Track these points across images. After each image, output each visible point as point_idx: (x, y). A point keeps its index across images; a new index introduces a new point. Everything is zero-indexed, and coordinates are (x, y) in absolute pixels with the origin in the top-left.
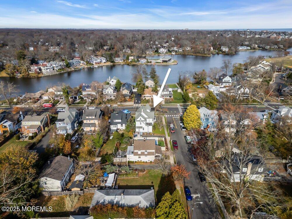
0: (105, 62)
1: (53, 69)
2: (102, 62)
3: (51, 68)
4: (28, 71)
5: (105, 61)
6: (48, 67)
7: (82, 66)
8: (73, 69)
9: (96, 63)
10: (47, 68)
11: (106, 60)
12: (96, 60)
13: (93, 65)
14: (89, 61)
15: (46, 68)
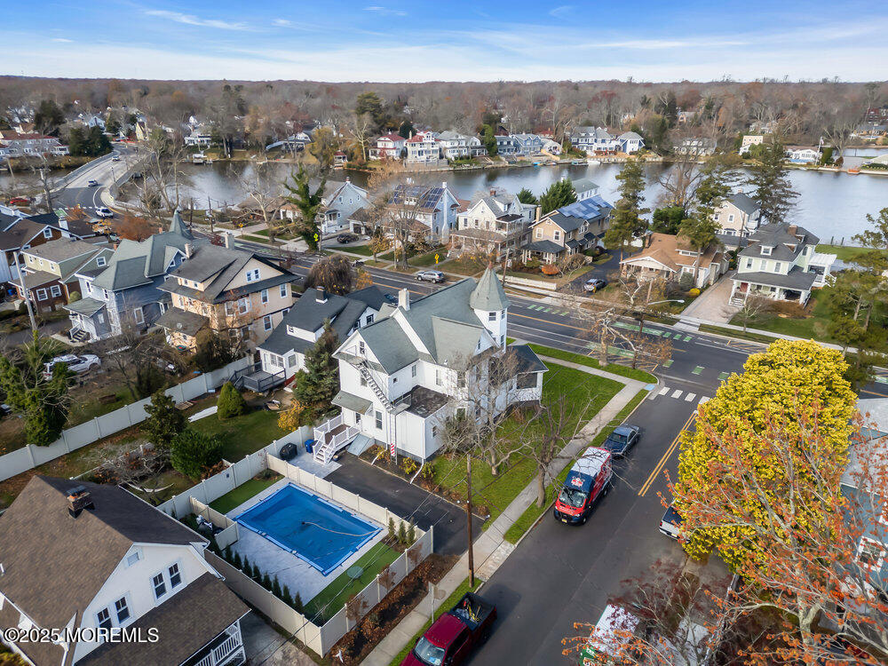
0: (636, 150)
1: (441, 157)
2: (624, 151)
3: (436, 151)
4: (367, 154)
5: (636, 147)
6: (425, 148)
7: (544, 158)
8: (507, 164)
9: (599, 152)
10: (420, 149)
11: (640, 144)
12: (603, 141)
13: (584, 155)
14: (577, 143)
15: (418, 148)
